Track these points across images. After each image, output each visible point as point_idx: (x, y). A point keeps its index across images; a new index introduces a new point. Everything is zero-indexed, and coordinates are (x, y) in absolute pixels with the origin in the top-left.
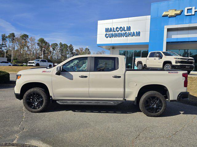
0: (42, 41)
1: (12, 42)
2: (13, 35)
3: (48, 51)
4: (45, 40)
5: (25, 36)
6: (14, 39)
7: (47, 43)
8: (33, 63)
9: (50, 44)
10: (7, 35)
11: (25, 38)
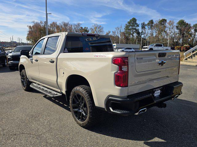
0: (182, 23)
1: (151, 29)
2: (152, 22)
3: (188, 33)
4: (185, 22)
5: (163, 21)
6: (152, 26)
7: (187, 24)
8: (147, 48)
9: (192, 25)
10: (146, 23)
11: (163, 23)
